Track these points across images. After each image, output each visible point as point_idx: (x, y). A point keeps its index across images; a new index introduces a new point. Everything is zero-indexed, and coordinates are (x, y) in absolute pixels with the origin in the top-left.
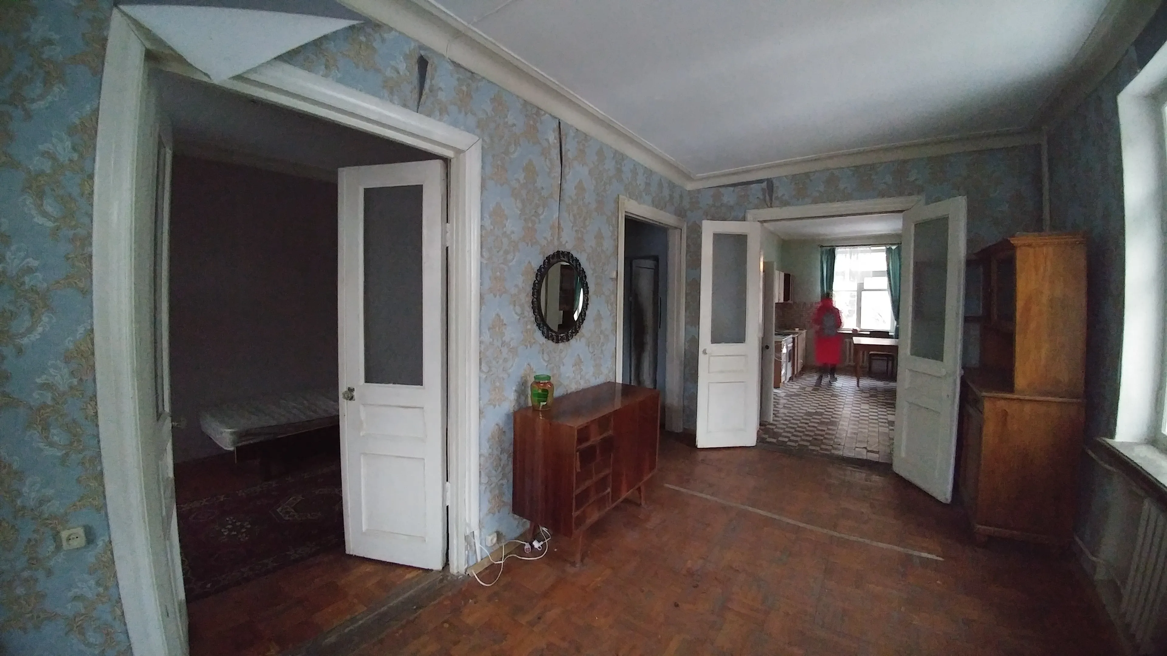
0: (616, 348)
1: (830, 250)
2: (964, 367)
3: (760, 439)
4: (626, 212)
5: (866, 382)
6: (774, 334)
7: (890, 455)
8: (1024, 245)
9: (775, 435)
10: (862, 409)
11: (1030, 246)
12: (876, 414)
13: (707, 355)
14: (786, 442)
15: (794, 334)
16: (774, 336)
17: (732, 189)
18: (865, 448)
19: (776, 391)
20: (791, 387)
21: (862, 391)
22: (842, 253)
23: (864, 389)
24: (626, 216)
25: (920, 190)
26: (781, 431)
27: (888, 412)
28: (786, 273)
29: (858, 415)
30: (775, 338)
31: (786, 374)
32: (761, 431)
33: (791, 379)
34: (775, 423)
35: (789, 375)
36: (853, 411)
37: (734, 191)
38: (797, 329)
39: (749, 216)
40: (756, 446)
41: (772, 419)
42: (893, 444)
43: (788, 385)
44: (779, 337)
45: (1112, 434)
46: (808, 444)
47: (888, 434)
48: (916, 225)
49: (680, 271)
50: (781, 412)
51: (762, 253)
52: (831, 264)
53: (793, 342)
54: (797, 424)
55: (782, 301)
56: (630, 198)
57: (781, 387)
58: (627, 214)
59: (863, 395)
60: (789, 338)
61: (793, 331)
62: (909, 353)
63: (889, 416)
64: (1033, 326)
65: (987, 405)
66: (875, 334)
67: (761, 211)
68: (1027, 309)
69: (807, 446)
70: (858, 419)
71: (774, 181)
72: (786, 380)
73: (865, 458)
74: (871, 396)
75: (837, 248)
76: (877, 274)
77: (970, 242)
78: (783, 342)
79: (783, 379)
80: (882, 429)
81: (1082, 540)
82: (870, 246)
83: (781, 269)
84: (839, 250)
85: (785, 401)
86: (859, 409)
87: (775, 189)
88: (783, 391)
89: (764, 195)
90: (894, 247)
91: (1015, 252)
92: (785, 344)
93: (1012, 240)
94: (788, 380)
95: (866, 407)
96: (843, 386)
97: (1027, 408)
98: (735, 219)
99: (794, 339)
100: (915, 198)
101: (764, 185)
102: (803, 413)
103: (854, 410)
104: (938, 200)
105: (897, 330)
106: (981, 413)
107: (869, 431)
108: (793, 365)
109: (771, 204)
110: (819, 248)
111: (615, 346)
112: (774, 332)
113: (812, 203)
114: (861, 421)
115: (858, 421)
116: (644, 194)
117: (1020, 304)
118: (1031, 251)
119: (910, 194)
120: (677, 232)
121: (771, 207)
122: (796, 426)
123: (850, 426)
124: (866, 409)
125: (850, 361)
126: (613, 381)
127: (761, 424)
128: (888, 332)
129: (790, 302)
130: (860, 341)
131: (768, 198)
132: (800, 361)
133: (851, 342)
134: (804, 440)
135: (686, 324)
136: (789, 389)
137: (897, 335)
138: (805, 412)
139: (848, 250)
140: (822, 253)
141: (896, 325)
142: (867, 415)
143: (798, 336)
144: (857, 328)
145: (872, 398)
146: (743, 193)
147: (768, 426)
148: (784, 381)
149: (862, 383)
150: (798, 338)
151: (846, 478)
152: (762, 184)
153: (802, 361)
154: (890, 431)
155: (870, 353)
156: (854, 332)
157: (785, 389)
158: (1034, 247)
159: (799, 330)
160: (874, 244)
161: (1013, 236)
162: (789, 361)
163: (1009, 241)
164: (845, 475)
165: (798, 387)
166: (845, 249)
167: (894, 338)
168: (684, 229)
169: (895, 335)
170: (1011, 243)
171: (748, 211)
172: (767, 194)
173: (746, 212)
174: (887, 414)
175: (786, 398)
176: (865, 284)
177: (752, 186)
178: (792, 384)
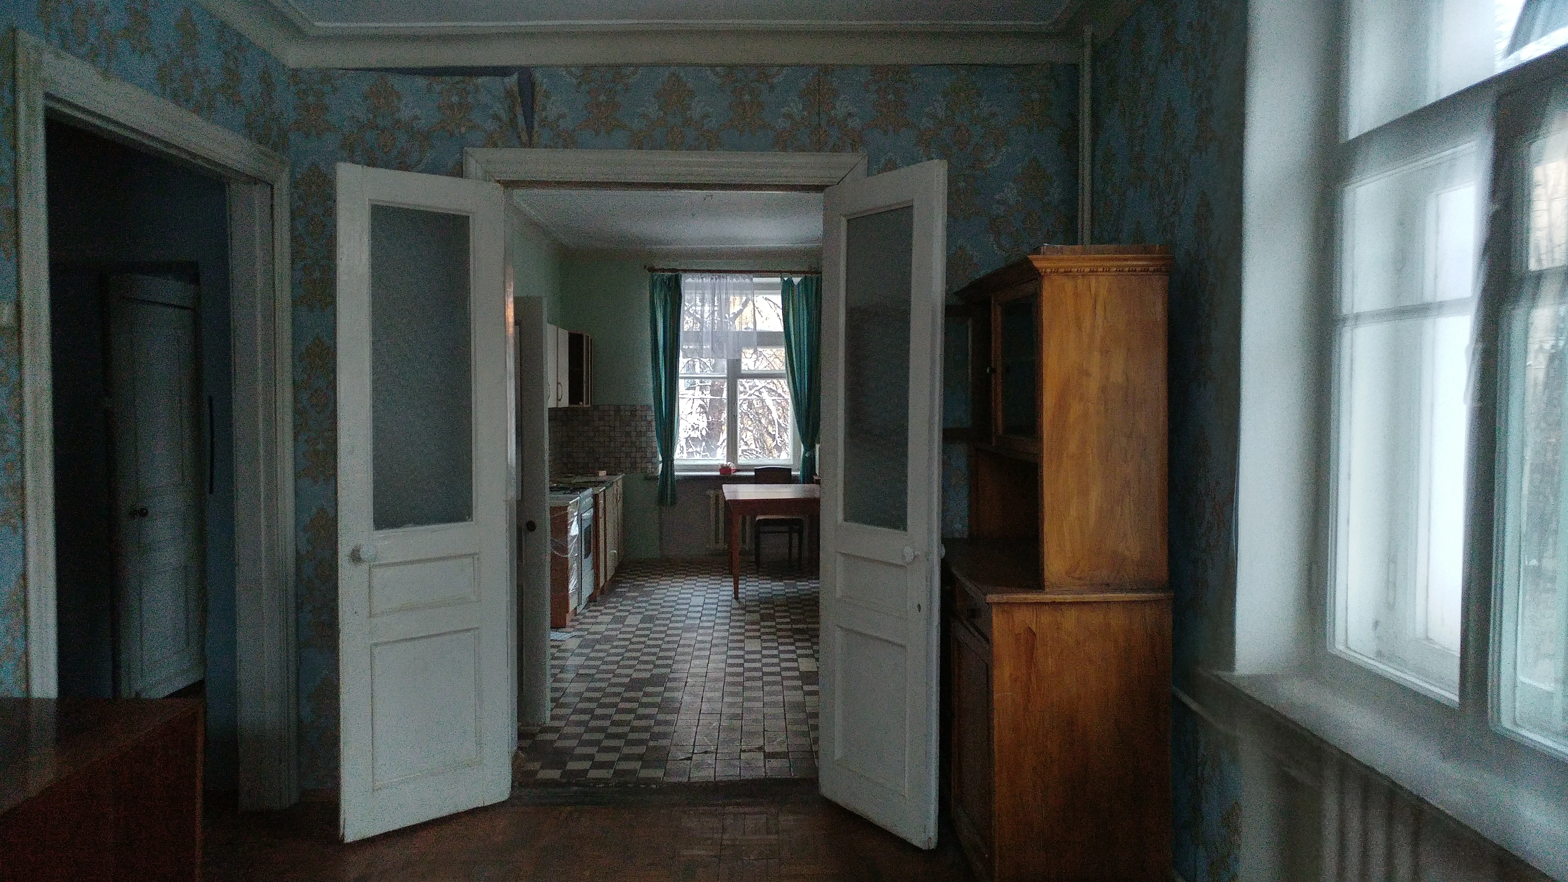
0: (24, 576)
1: (670, 279)
2: (945, 541)
3: (520, 778)
4: (48, 96)
5: (752, 587)
6: (547, 486)
7: (812, 755)
8: (1058, 272)
9: (558, 758)
10: (748, 653)
11: (1067, 273)
12: (776, 660)
13: (365, 566)
14: (585, 772)
15: (595, 485)
16: (548, 495)
17: (421, 82)
18: (760, 749)
19: (555, 635)
20: (593, 620)
21: (745, 609)
22: (697, 287)
23: (747, 603)
24: (48, 110)
25: (856, 142)
26: (573, 743)
27: (799, 652)
28: (574, 331)
29: (741, 670)
30: (551, 499)
31: (579, 588)
32: (522, 755)
33: (592, 599)
34: (556, 724)
35: (587, 591)
36: (730, 661)
37: (429, 90)
38: (603, 473)
39: (473, 166)
40: (510, 798)
41: (548, 714)
42: (815, 728)
43: (585, 617)
44: (560, 495)
46: (637, 765)
47: (800, 706)
48: (848, 221)
49: (271, 315)
50: (573, 691)
51: (510, 271)
52: (672, 311)
53: (595, 506)
54: (608, 717)
55: (565, 403)
56: (65, 47)
57: (568, 623)
58: (52, 104)
59: (748, 617)
60: (586, 497)
61: (593, 479)
62: (840, 517)
63: (800, 660)
64: (1073, 447)
65: (998, 621)
66: (764, 475)
67: (504, 153)
68: (1062, 406)
69: (634, 772)
70: (740, 679)
71: (538, 75)
72: (579, 604)
73: (761, 773)
74: (763, 618)
75: (684, 275)
76: (765, 339)
77: (952, 265)
78: (570, 509)
79: (573, 603)
80: (789, 696)
82: (751, 276)
83: (560, 322)
84: (690, 280)
85: (579, 661)
86: (741, 653)
87: (540, 99)
88: (574, 634)
89: (511, 109)
90: (796, 280)
91: (1041, 286)
92: (575, 514)
93: (1037, 260)
94: (584, 603)
95: (753, 645)
96: (707, 601)
97: (1070, 619)
98: (434, 169)
99: (595, 497)
100: (847, 158)
101: (512, 83)
102: (621, 685)
103: (732, 657)
104: (891, 166)
105: (809, 464)
106: (988, 640)
107: (765, 705)
108: (596, 567)
109: (530, 137)
110: (649, 274)
112: (547, 485)
114: (747, 684)
115: (741, 684)
116: (123, 46)
117: (1049, 400)
118: (1069, 285)
119: (836, 149)
120: (258, 195)
121: (530, 144)
122: (607, 723)
123: (726, 699)
124: (755, 653)
125: (717, 543)
126: (17, 693)
127: (522, 735)
128: (790, 470)
129: (584, 405)
130: (735, 492)
131: (521, 120)
132: (612, 551)
133: (719, 496)
134: (627, 758)
135: (297, 476)
136: (589, 626)
137: (809, 475)
138: (627, 680)
139: (707, 280)
140: (653, 286)
141: (805, 453)
142: (758, 665)
143: (604, 490)
144: (729, 463)
145: (766, 624)
146: (455, 99)
147: (541, 737)
148: (576, 609)
149: (744, 591)
150: (604, 494)
151: (726, 836)
152: (507, 80)
153: (615, 551)
154: (808, 698)
155: (757, 519)
156: (718, 473)
157: (579, 627)
158: (1075, 277)
159: (607, 474)
160: (758, 271)
161: (1037, 251)
162: (586, 556)
163: (1029, 262)
164: (724, 830)
165: (608, 618)
166: (700, 280)
167: (804, 483)
168: (283, 184)
169: (804, 476)
170: (1033, 265)
171: (470, 150)
172: (519, 111)
173: (467, 153)
174: (799, 656)
175: (580, 651)
176: (744, 361)
177: (480, 80)
178: (595, 614)
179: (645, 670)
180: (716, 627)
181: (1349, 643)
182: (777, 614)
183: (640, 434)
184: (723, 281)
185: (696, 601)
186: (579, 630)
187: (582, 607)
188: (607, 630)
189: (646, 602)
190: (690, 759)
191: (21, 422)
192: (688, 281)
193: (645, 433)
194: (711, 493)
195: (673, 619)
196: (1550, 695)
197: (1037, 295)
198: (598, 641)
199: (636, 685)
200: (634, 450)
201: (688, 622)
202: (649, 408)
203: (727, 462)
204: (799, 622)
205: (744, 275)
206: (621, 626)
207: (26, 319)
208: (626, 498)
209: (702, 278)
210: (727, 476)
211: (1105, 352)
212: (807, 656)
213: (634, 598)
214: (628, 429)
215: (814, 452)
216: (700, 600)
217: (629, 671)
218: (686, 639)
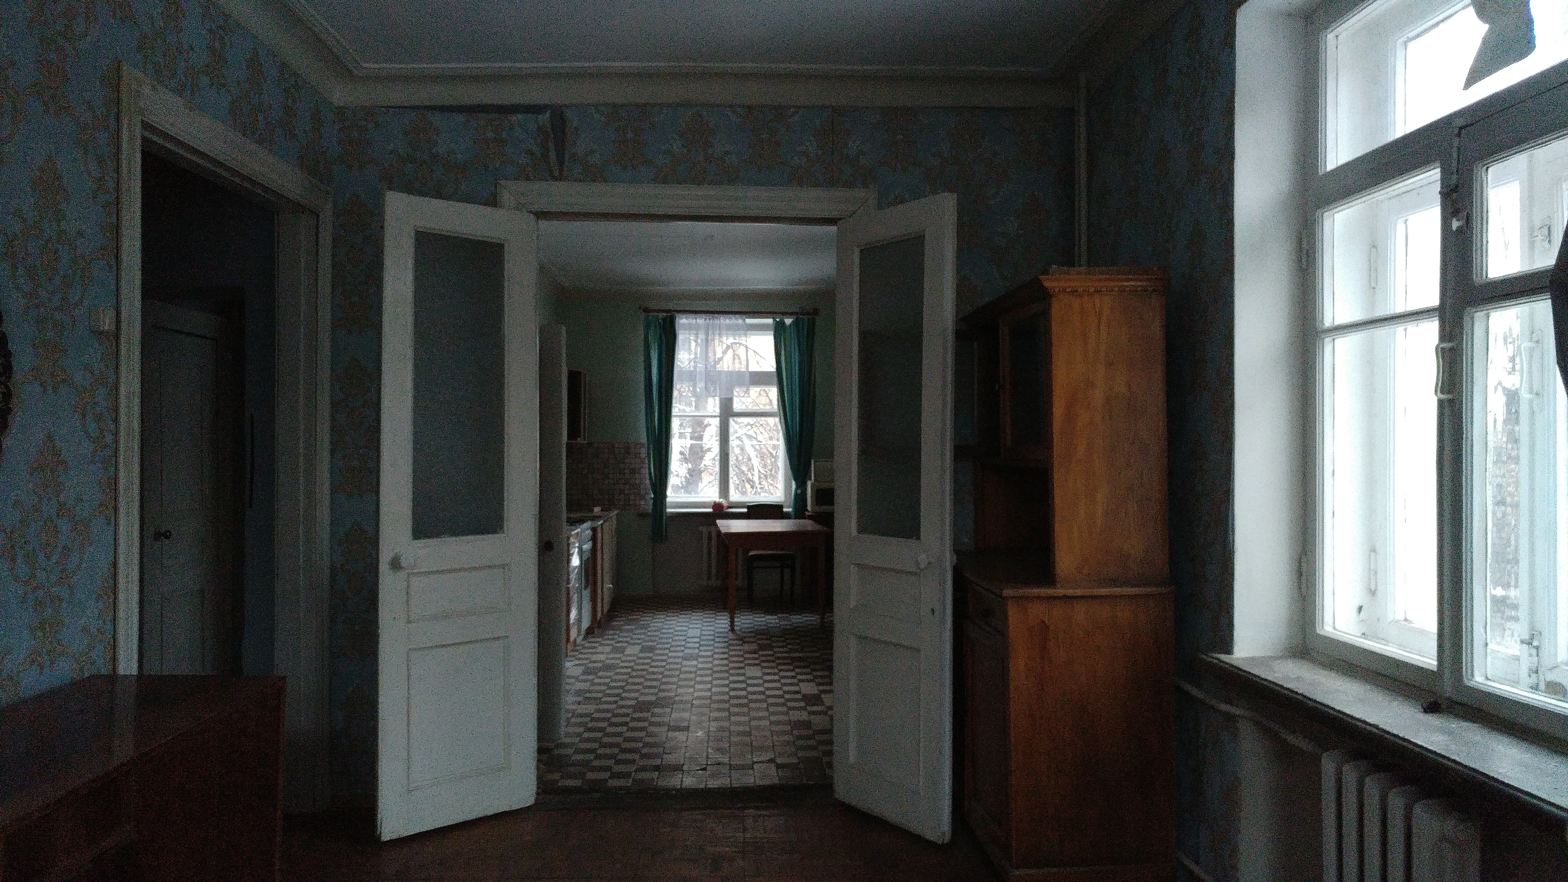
0: (115, 565)
1: (664, 319)
3: (544, 787)
4: (146, 126)
5: (746, 621)
8: (1064, 291)
9: (577, 769)
10: (750, 678)
11: (1074, 292)
12: (778, 685)
13: (402, 574)
14: (606, 781)
15: (594, 518)
17: (460, 118)
18: (771, 761)
20: (593, 650)
21: (742, 640)
22: (690, 327)
23: (744, 635)
24: (144, 137)
25: (867, 177)
26: (590, 757)
27: (800, 677)
29: (744, 693)
31: (579, 620)
33: (590, 632)
34: (571, 740)
35: (586, 624)
36: (732, 685)
37: (466, 124)
38: (599, 509)
39: (506, 197)
40: (535, 804)
41: (563, 732)
43: (585, 647)
44: (564, 527)
45: (1227, 646)
46: (654, 775)
48: (862, 251)
49: (314, 336)
52: (667, 350)
53: (594, 539)
54: (619, 734)
56: (159, 80)
58: (147, 133)
59: (746, 647)
60: (584, 530)
61: (590, 514)
62: (854, 529)
63: (801, 684)
64: (1081, 452)
66: (757, 511)
67: (536, 186)
68: (1070, 416)
69: (652, 781)
70: (745, 701)
71: (568, 114)
72: (578, 635)
74: (762, 647)
75: (678, 316)
76: (758, 379)
77: (962, 290)
78: (572, 540)
79: (573, 633)
80: (796, 716)
81: (1197, 863)
82: (744, 317)
84: (684, 321)
85: (584, 686)
86: (743, 678)
87: (570, 136)
88: (577, 662)
89: (544, 144)
90: (788, 321)
91: (1050, 305)
92: (577, 545)
93: (1045, 281)
94: (583, 632)
95: (755, 672)
96: (703, 633)
97: (1080, 613)
98: (471, 198)
99: (594, 530)
100: (860, 193)
101: (545, 118)
102: (629, 707)
103: (734, 682)
104: (902, 200)
105: (801, 499)
106: (1004, 633)
107: (771, 723)
108: (594, 600)
109: (561, 170)
110: (643, 314)
111: (111, 558)
113: (655, 180)
114: (752, 705)
115: (746, 705)
116: (204, 80)
117: (1058, 411)
118: (1075, 303)
119: (850, 185)
120: (304, 223)
121: (560, 178)
122: (620, 740)
123: (733, 719)
124: (757, 678)
125: (709, 578)
126: (107, 672)
128: (781, 506)
129: (582, 441)
130: (728, 526)
131: (552, 155)
132: (608, 586)
133: (714, 531)
134: (644, 769)
135: (333, 491)
136: (590, 656)
137: (800, 511)
138: (633, 702)
139: (701, 321)
140: (647, 326)
141: (797, 488)
142: (762, 689)
143: (602, 524)
144: (721, 500)
145: (764, 653)
146: (490, 135)
147: (556, 752)
148: (575, 640)
149: (739, 623)
150: (602, 528)
151: (748, 835)
152: (540, 117)
153: (611, 586)
154: (812, 717)
155: (750, 554)
156: (710, 510)
157: (580, 656)
158: (1081, 296)
159: (602, 510)
160: (748, 313)
161: (1046, 272)
162: (586, 588)
163: (1040, 282)
164: (745, 830)
165: (608, 649)
166: (694, 320)
167: (795, 519)
168: (327, 213)
169: (795, 514)
170: (1042, 286)
171: (502, 182)
172: (551, 145)
173: (500, 184)
174: (800, 680)
175: (584, 677)
176: (735, 400)
177: (514, 118)
178: (593, 645)
179: (651, 694)
180: (715, 656)
181: (1336, 625)
182: (774, 644)
183: (633, 471)
184: (717, 322)
185: (691, 633)
186: (579, 659)
187: (581, 637)
188: (607, 659)
189: (644, 634)
190: (704, 769)
191: (116, 421)
192: (682, 321)
193: (640, 469)
194: (703, 529)
195: (672, 649)
196: (1517, 659)
197: (1046, 314)
198: (600, 669)
199: (643, 707)
200: (627, 487)
201: (687, 651)
202: (642, 445)
203: (720, 498)
204: (796, 651)
205: (737, 316)
206: (621, 655)
207: (124, 326)
208: (620, 534)
209: (696, 319)
210: (720, 511)
211: (1110, 365)
212: (808, 681)
213: (631, 631)
214: (622, 466)
215: (806, 489)
216: (697, 632)
217: (636, 695)
218: (686, 666)
